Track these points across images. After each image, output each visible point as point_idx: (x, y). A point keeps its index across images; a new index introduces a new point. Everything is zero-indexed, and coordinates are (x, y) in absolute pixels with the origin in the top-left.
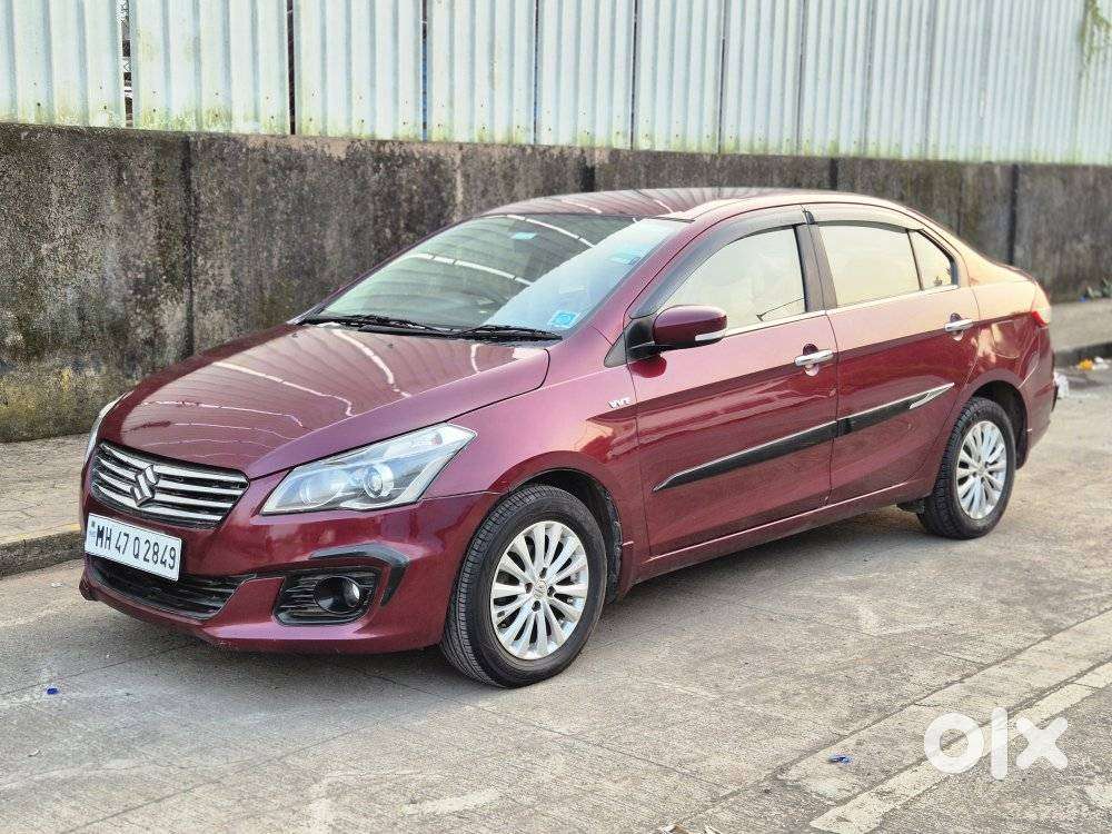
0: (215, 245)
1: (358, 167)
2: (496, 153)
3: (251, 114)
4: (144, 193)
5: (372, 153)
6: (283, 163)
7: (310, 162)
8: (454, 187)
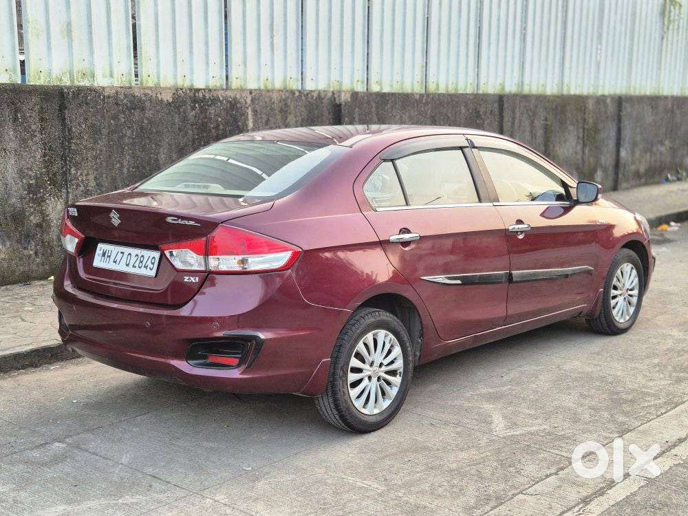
0: (83, 159)
1: (181, 107)
2: (275, 96)
3: (108, 73)
4: (33, 127)
5: (190, 97)
6: (129, 105)
7: (148, 104)
8: (247, 119)
